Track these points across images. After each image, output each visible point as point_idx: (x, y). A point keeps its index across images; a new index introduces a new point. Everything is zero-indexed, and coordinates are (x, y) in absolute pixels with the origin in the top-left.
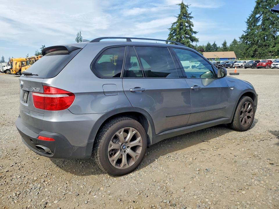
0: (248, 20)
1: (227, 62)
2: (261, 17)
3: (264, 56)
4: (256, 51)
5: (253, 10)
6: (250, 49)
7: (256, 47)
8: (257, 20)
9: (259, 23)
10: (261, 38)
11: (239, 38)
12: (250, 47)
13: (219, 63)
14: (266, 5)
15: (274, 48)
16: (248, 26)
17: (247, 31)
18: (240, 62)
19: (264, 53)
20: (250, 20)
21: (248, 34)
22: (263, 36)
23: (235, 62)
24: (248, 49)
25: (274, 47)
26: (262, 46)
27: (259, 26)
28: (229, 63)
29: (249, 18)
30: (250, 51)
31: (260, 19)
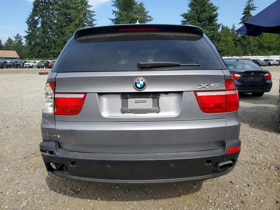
0: (28, 20)
1: (15, 62)
2: (40, 20)
3: (48, 57)
4: (40, 51)
5: (31, 11)
6: (34, 49)
7: (40, 48)
8: (36, 22)
9: (39, 26)
10: (43, 40)
11: (15, 37)
12: (34, 48)
13: (6, 62)
14: (43, 9)
15: (55, 51)
16: (29, 27)
17: (28, 31)
18: (30, 62)
19: (47, 54)
20: (30, 20)
21: (30, 35)
22: (45, 38)
23: (25, 62)
24: (32, 49)
25: (55, 49)
26: (45, 47)
27: (39, 28)
28: (18, 63)
29: (28, 19)
30: (34, 52)
31: (39, 21)
